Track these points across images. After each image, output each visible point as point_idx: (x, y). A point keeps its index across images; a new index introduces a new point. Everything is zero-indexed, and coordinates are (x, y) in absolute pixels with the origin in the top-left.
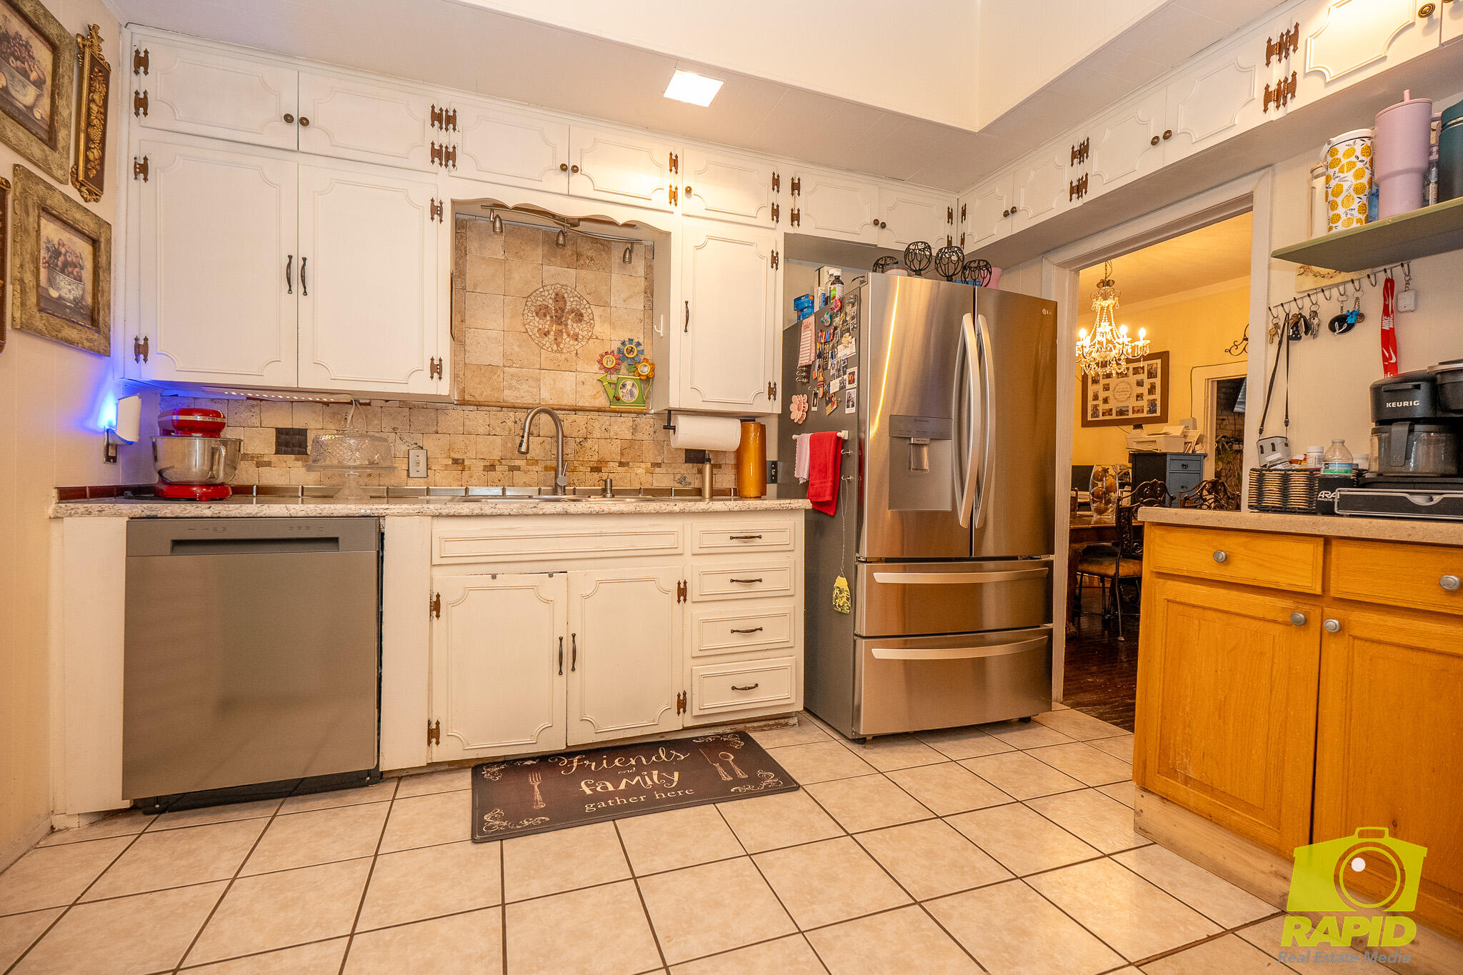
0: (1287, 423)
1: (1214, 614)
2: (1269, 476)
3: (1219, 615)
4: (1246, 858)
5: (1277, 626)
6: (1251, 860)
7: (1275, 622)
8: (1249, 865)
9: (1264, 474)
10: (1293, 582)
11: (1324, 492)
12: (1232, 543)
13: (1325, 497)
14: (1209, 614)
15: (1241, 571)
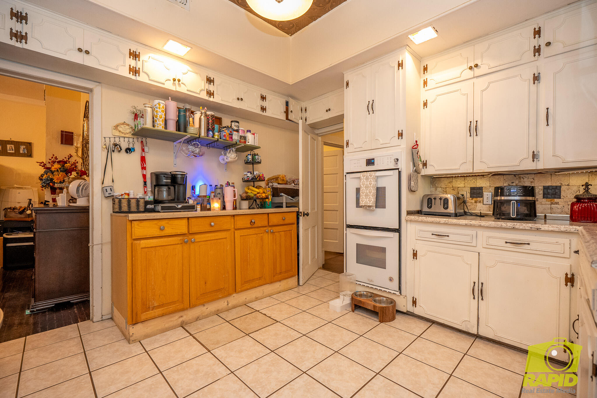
0: (113, 182)
1: (159, 248)
2: (123, 201)
3: (161, 247)
4: (170, 320)
5: (178, 245)
6: (172, 319)
7: (178, 244)
8: (171, 321)
9: (121, 200)
10: (181, 231)
11: (149, 205)
12: (163, 223)
13: (150, 207)
14: (157, 248)
15: (168, 231)
